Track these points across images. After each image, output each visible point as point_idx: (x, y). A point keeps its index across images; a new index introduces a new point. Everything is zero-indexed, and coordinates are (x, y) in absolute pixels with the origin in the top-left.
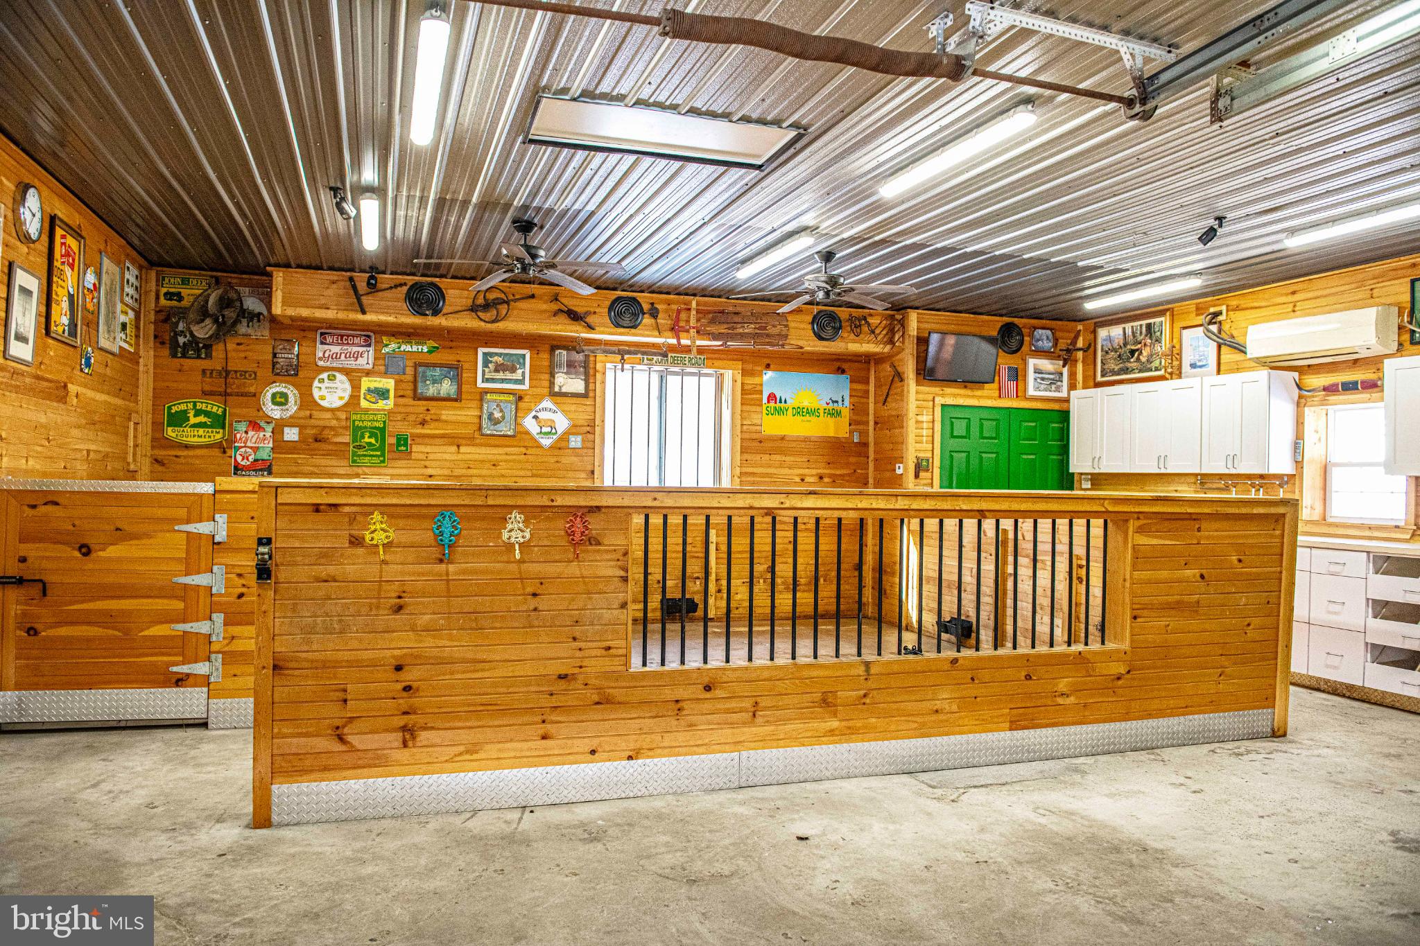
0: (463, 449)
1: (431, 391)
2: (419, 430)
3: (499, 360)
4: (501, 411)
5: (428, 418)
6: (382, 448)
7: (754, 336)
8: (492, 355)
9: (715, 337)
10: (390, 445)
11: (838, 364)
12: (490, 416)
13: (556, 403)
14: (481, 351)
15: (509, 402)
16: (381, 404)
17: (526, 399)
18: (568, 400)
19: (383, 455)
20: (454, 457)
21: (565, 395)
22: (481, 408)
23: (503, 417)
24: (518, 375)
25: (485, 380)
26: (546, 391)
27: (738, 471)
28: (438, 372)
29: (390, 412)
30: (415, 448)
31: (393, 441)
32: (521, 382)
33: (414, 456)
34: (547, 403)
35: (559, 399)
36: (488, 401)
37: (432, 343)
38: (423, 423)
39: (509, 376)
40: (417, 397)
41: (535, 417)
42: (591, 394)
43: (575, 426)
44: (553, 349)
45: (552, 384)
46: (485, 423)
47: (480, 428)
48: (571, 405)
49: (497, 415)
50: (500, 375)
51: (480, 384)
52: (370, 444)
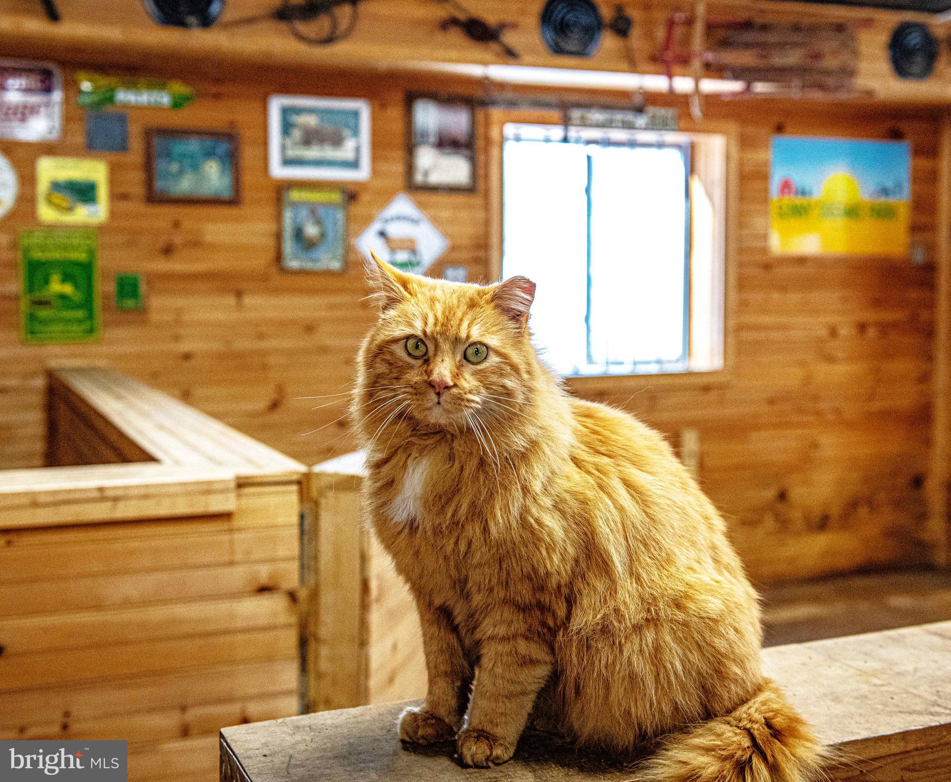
0: (248, 300)
1: (185, 185)
2: (162, 265)
3: (311, 121)
4: (318, 222)
5: (178, 240)
6: (87, 304)
7: (800, 71)
8: (298, 111)
9: (737, 73)
10: (106, 297)
11: (888, 124)
12: (299, 234)
13: (421, 205)
14: (276, 105)
15: (329, 205)
16: (83, 214)
17: (365, 198)
18: (441, 199)
19: (90, 317)
20: (234, 316)
21: (434, 189)
22: (279, 218)
23: (323, 235)
24: (347, 151)
25: (288, 162)
26: (400, 182)
27: (732, 322)
28: (193, 146)
29: (101, 229)
30: (156, 302)
31: (111, 287)
32: (354, 164)
33: (154, 317)
34: (402, 205)
35: (425, 197)
36: (295, 205)
37: (179, 88)
38: (168, 251)
39: (329, 153)
40: (154, 198)
41: (382, 234)
42: (481, 185)
43: (453, 248)
44: (410, 99)
45: (410, 168)
46: (288, 246)
47: (279, 257)
48: (446, 205)
49: (311, 230)
50: (313, 153)
51: (278, 171)
52: (63, 297)
